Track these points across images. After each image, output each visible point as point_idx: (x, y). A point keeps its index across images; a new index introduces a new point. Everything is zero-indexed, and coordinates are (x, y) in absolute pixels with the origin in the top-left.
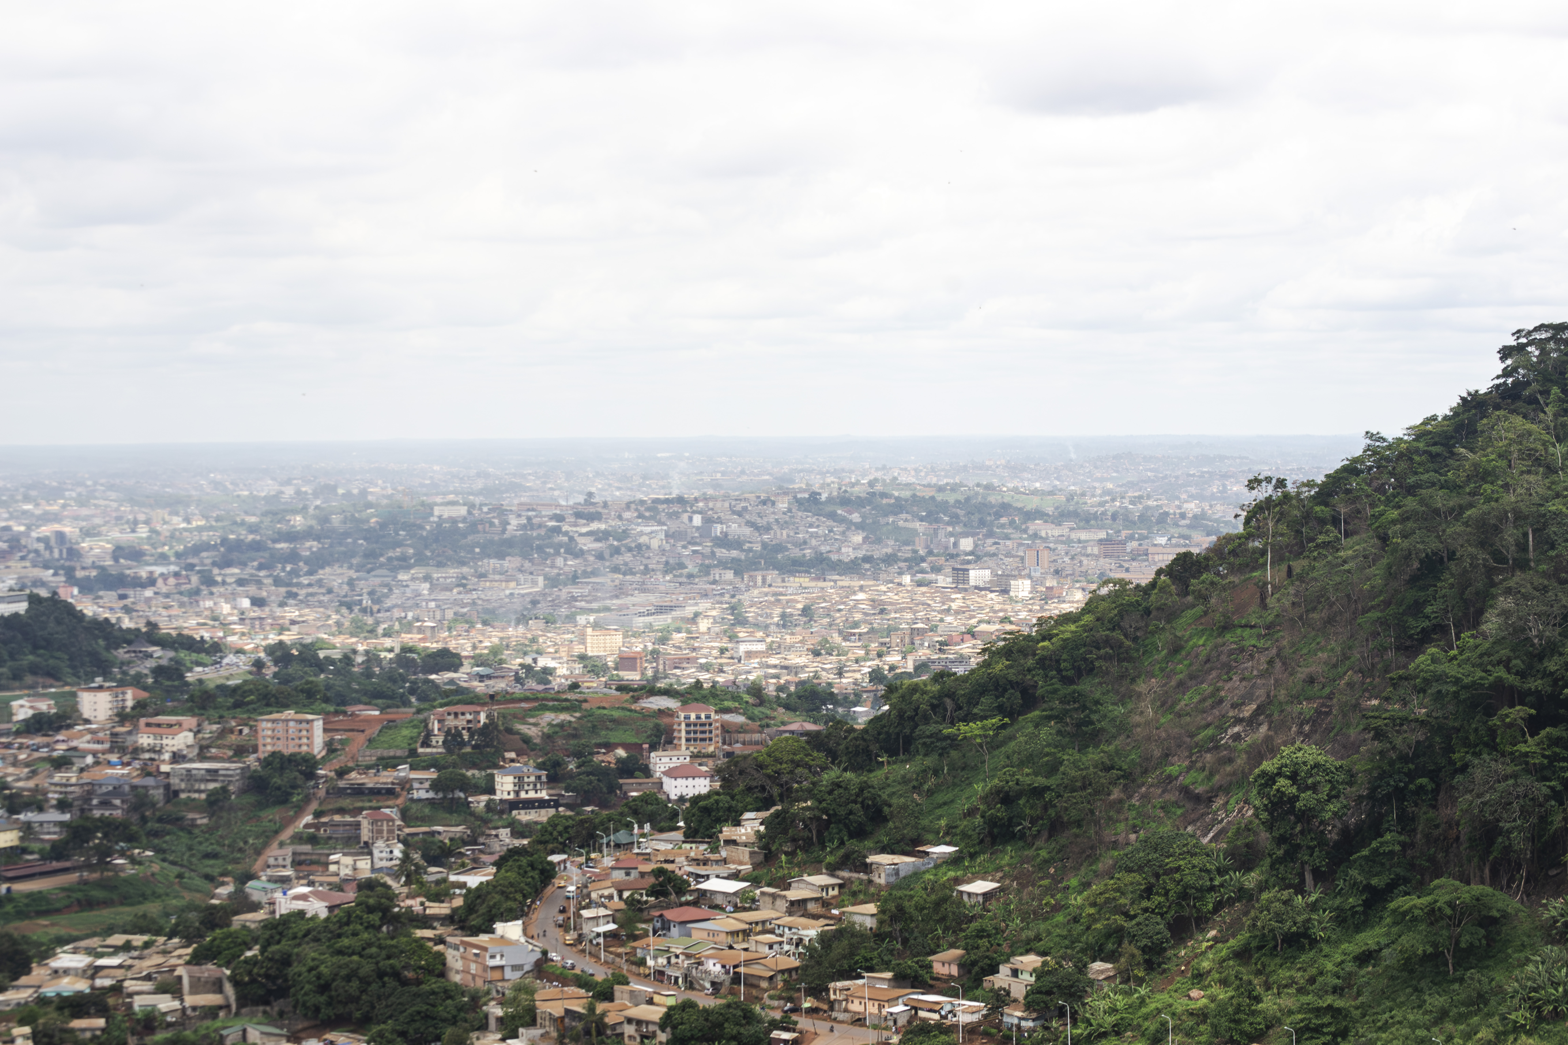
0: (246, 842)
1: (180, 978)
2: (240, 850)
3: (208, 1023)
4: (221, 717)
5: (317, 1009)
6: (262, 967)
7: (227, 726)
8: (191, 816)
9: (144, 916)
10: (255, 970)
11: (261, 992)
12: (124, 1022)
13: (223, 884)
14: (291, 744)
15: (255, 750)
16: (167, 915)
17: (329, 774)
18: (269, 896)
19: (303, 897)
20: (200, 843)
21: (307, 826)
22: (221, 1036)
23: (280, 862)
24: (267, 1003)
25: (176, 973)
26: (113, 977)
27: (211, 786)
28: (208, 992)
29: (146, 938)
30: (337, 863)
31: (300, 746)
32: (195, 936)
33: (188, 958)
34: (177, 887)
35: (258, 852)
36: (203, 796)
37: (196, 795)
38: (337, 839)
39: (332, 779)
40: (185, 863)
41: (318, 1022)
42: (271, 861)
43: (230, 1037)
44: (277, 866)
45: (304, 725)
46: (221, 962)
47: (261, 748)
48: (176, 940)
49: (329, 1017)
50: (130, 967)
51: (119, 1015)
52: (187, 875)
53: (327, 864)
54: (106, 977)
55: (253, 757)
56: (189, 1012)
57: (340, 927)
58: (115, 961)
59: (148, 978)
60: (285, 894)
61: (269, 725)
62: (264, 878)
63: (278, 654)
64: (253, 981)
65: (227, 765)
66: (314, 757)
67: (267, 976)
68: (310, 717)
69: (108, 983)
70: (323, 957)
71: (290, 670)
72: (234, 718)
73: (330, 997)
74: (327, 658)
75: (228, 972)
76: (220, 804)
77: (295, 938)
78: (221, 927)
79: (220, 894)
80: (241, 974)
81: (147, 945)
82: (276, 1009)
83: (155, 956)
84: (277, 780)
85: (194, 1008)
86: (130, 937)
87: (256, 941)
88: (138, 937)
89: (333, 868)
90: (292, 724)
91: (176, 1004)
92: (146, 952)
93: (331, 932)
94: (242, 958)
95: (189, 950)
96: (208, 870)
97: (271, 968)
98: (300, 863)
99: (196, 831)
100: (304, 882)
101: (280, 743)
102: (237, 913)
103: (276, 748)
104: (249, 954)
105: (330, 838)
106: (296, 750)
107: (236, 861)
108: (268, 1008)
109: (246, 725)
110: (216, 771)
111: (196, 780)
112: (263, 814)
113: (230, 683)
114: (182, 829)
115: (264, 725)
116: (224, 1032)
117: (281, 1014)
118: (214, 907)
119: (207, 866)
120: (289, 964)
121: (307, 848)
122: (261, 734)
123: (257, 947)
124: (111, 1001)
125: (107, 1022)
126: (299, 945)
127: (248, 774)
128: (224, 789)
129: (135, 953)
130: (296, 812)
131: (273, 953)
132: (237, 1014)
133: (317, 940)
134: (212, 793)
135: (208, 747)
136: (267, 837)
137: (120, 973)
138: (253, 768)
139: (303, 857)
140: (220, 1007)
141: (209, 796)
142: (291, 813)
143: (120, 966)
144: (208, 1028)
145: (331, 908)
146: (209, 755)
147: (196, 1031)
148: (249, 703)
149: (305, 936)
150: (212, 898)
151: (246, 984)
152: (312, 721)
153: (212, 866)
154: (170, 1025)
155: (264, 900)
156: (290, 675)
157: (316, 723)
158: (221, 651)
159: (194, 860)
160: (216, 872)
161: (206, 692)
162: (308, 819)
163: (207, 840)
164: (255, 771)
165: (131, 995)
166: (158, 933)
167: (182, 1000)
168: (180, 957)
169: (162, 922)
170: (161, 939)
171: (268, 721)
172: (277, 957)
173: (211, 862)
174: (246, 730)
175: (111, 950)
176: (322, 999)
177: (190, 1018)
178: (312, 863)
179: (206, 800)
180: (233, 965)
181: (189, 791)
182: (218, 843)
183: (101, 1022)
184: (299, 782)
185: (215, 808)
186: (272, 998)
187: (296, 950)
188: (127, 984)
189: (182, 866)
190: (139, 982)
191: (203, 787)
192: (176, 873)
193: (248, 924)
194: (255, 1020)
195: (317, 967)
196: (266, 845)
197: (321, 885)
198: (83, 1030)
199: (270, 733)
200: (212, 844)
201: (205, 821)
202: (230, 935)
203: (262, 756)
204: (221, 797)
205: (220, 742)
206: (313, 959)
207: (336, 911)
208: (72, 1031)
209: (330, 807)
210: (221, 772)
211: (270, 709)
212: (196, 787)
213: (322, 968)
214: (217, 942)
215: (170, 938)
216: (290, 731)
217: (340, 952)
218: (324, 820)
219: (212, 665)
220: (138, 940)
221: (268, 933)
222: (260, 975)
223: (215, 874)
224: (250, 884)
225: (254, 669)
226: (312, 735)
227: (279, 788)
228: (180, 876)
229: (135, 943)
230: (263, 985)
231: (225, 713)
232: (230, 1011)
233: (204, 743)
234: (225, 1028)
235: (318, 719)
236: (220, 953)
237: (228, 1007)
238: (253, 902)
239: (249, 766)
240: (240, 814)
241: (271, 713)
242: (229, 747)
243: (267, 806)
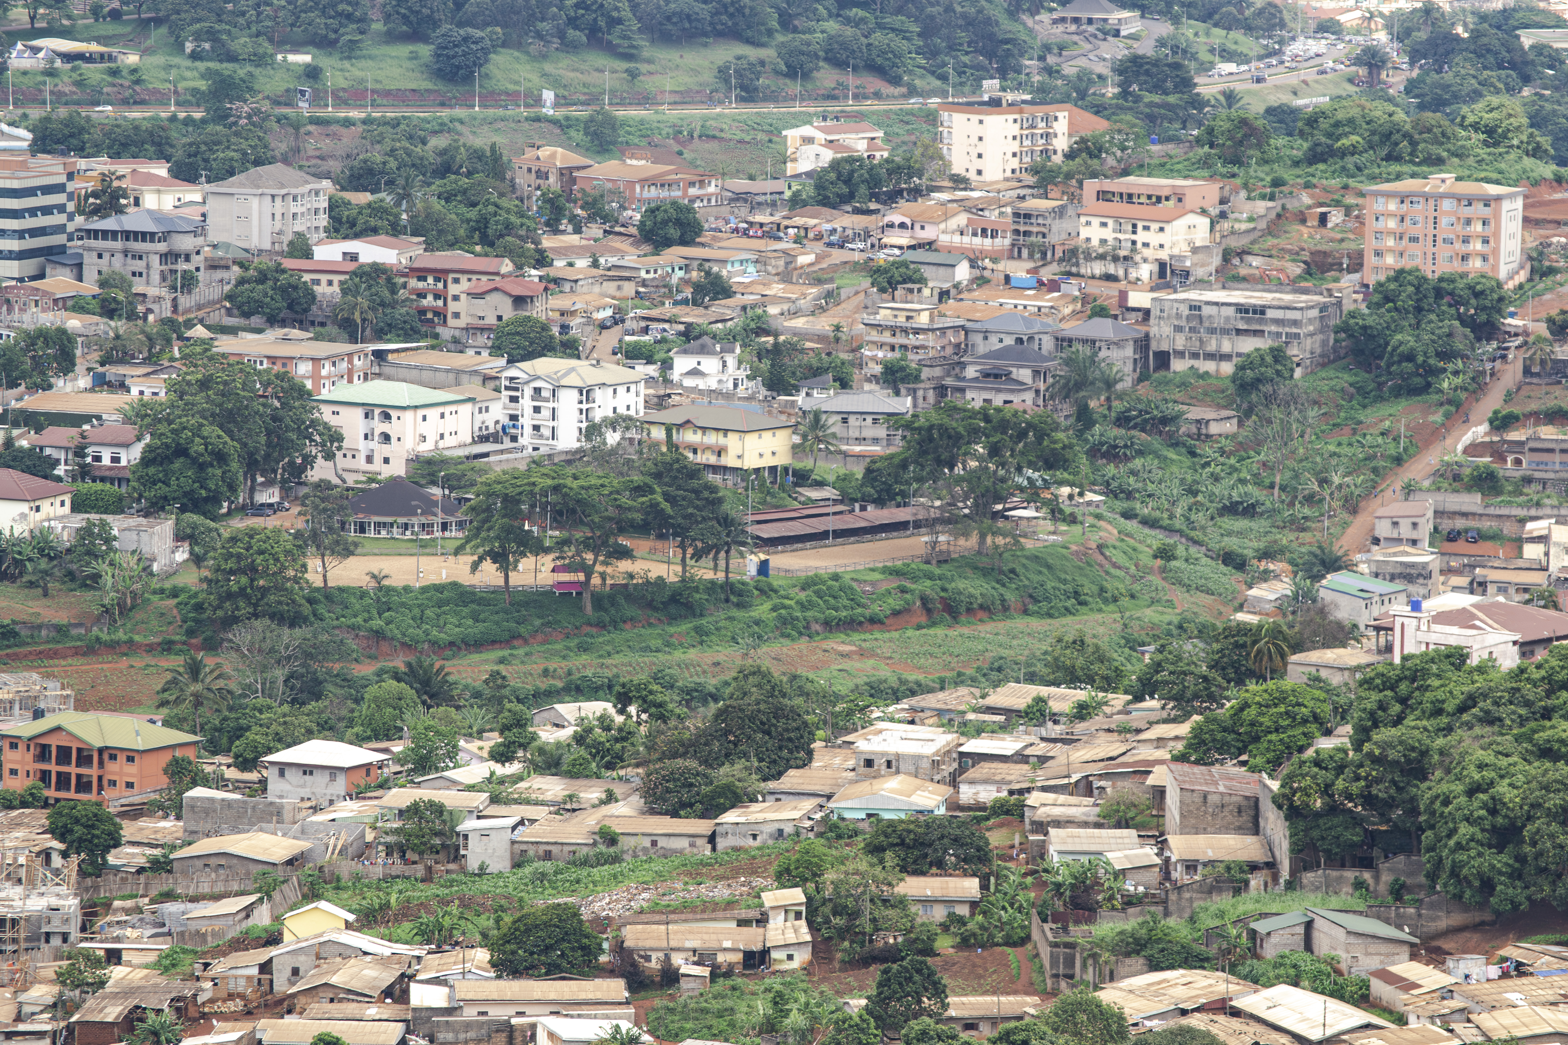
0: (1323, 482)
1: (1160, 792)
2: (1310, 499)
3: (1224, 901)
4: (1277, 183)
5: (1487, 885)
6: (1357, 778)
7: (1292, 205)
8: (1195, 413)
9: (1080, 643)
10: (1340, 784)
11: (1354, 836)
12: (1023, 887)
13: (1265, 576)
14: (1444, 252)
15: (1356, 264)
16: (1133, 644)
17: (1531, 326)
18: (1376, 611)
19: (1461, 618)
20: (1216, 478)
21: (1473, 449)
22: (1253, 934)
23: (1405, 531)
24: (1367, 863)
25: (1151, 781)
26: (1000, 783)
27: (1248, 345)
28: (1225, 829)
29: (1081, 694)
30: (1543, 539)
31: (1464, 258)
32: (1196, 696)
33: (1180, 746)
34: (1156, 580)
35: (1352, 507)
36: (1227, 368)
37: (1209, 366)
38: (1544, 483)
39: (1540, 339)
40: (1178, 523)
41: (1488, 916)
42: (1383, 529)
43: (1274, 939)
44: (1399, 541)
45: (1478, 209)
46: (1259, 760)
47: (1370, 260)
48: (1151, 704)
49: (1515, 906)
50: (1043, 760)
51: (1014, 872)
52: (1180, 551)
53: (1519, 542)
54: (986, 781)
55: (1349, 281)
56: (1178, 874)
57: (1549, 694)
58: (1007, 745)
59: (1085, 787)
60: (1416, 606)
61: (1393, 206)
62: (1364, 568)
63: (1422, 35)
64: (1332, 809)
65: (1287, 298)
66: (1499, 285)
67: (1368, 800)
68: (1493, 190)
69: (987, 794)
70: (1504, 762)
71: (1448, 76)
72: (1307, 186)
73: (1521, 859)
74: (1539, 49)
75: (1275, 785)
76: (1268, 388)
77: (1438, 712)
78: (1261, 677)
79: (1259, 600)
80: (1305, 791)
81: (1083, 712)
82: (1386, 878)
83: (1103, 737)
84: (1404, 339)
85: (1191, 866)
86: (1044, 691)
87: (1342, 713)
88: (1062, 690)
89: (1532, 551)
90: (1447, 205)
91: (1148, 854)
92: (1080, 727)
93: (1528, 704)
94: (1310, 753)
95: (1184, 729)
96: (1232, 543)
97: (1378, 781)
98: (1453, 537)
99: (1208, 450)
100: (1462, 581)
101: (1415, 249)
102: (1298, 647)
103: (1406, 263)
104: (1326, 744)
105: (1528, 480)
106: (1457, 267)
107: (1299, 526)
108: (1367, 876)
109: (1337, 203)
110: (1260, 311)
111: (1212, 331)
112: (1369, 416)
113: (1300, 102)
114: (1175, 444)
115: (1380, 205)
116: (1261, 927)
117: (1398, 892)
118: (1243, 629)
119: (1230, 534)
120: (1423, 775)
121: (1472, 501)
122: (1372, 225)
123: (1348, 729)
124: (996, 838)
125: (984, 887)
126: (1448, 730)
127: (1335, 321)
128: (1278, 355)
129: (1056, 730)
130: (1448, 416)
131: (1386, 745)
132: (1290, 886)
133: (1489, 719)
134: (1247, 363)
135: (1242, 253)
136: (1375, 470)
137: (1017, 774)
138: (1348, 306)
139: (1460, 524)
140: (1254, 867)
141: (1241, 368)
142: (1437, 417)
143: (1020, 758)
144: (1221, 914)
145: (1526, 648)
146: (1243, 271)
147: (1192, 920)
148: (1343, 153)
149: (1462, 709)
150: (1240, 608)
151: (1318, 815)
152: (1498, 198)
153: (1240, 534)
154: (1130, 901)
155: (1364, 619)
156: (1446, 87)
157: (1506, 205)
158: (1282, 25)
159: (1199, 518)
160: (1248, 547)
161: (1244, 122)
162: (1478, 431)
163: (1234, 469)
164: (1352, 315)
165: (1041, 827)
166: (1110, 683)
167: (1162, 844)
168: (1160, 742)
169: (1118, 657)
170: (1119, 700)
171: (1389, 195)
172: (1392, 755)
173: (1241, 524)
174: (1336, 217)
175: (1001, 718)
176: (1501, 861)
177: (1179, 889)
178: (1481, 537)
179: (1234, 379)
180: (1286, 769)
181: (1195, 356)
182: (1257, 481)
183: (970, 887)
184: (1459, 345)
185: (1254, 397)
186: (1376, 852)
187: (1440, 742)
188: (1034, 799)
189: (1170, 530)
190: (1062, 798)
191: (1226, 347)
192: (1156, 545)
193: (1324, 674)
194: (1335, 902)
195: (1491, 784)
196: (1372, 490)
197: (1503, 589)
198: (927, 902)
199: (1392, 224)
200: (1243, 481)
201: (1230, 427)
202: (1281, 698)
203: (1372, 280)
204: (1270, 372)
205: (1271, 241)
206: (1481, 766)
207: (1540, 655)
208: (901, 903)
209: (1533, 406)
210: (1270, 314)
211: (1395, 168)
212: (1212, 347)
213: (1503, 788)
214: (1251, 713)
215: (1138, 698)
216: (1444, 221)
217: (1547, 753)
218: (1514, 435)
219: (1260, 58)
220: (1063, 698)
221: (1375, 696)
222: (1350, 797)
223: (1249, 553)
224: (1332, 580)
225: (1362, 71)
226: (1497, 234)
227: (1410, 357)
228: (1165, 554)
229: (1055, 706)
230: (1356, 821)
231: (1287, 175)
232: (1275, 878)
233: (1235, 243)
234: (1264, 916)
235: (1511, 196)
236: (1256, 739)
237: (1271, 865)
238: (1339, 625)
239: (1339, 304)
240: (1312, 413)
241: (1398, 177)
242: (1295, 256)
243: (1380, 399)
